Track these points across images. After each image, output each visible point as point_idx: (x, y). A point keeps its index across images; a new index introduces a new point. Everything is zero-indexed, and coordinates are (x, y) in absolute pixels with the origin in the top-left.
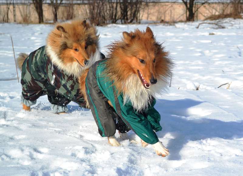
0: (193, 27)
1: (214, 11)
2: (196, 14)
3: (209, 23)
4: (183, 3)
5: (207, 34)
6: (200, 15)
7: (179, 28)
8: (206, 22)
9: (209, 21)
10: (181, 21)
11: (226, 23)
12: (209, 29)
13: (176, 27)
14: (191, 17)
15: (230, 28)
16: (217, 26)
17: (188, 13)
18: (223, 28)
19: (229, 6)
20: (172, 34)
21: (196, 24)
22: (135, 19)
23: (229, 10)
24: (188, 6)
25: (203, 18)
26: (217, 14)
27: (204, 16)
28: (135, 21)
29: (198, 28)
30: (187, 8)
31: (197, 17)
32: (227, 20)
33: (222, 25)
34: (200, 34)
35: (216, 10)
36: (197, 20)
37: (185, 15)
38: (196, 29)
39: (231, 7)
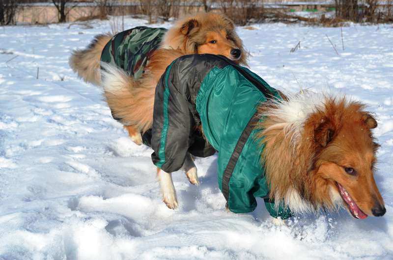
0: (65, 27)
1: (83, 13)
2: (67, 17)
3: (79, 24)
4: (56, 7)
5: (76, 33)
6: (70, 17)
7: (52, 29)
8: (76, 22)
9: (79, 22)
10: (54, 23)
11: (94, 23)
12: (78, 29)
13: (49, 28)
14: (63, 19)
15: (97, 28)
16: (86, 27)
17: (60, 15)
18: (92, 28)
19: (96, 9)
20: (45, 34)
21: (67, 25)
22: (11, 21)
23: (96, 12)
24: (60, 9)
25: (73, 20)
26: (86, 15)
27: (75, 18)
28: (11, 23)
29: (69, 28)
30: (59, 11)
31: (68, 18)
32: (95, 21)
33: (91, 25)
34: (70, 33)
35: (85, 12)
36: (68, 21)
37: (57, 17)
38: (67, 30)
39: (98, 10)
